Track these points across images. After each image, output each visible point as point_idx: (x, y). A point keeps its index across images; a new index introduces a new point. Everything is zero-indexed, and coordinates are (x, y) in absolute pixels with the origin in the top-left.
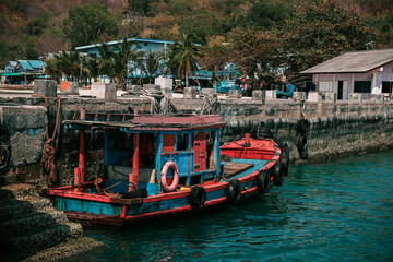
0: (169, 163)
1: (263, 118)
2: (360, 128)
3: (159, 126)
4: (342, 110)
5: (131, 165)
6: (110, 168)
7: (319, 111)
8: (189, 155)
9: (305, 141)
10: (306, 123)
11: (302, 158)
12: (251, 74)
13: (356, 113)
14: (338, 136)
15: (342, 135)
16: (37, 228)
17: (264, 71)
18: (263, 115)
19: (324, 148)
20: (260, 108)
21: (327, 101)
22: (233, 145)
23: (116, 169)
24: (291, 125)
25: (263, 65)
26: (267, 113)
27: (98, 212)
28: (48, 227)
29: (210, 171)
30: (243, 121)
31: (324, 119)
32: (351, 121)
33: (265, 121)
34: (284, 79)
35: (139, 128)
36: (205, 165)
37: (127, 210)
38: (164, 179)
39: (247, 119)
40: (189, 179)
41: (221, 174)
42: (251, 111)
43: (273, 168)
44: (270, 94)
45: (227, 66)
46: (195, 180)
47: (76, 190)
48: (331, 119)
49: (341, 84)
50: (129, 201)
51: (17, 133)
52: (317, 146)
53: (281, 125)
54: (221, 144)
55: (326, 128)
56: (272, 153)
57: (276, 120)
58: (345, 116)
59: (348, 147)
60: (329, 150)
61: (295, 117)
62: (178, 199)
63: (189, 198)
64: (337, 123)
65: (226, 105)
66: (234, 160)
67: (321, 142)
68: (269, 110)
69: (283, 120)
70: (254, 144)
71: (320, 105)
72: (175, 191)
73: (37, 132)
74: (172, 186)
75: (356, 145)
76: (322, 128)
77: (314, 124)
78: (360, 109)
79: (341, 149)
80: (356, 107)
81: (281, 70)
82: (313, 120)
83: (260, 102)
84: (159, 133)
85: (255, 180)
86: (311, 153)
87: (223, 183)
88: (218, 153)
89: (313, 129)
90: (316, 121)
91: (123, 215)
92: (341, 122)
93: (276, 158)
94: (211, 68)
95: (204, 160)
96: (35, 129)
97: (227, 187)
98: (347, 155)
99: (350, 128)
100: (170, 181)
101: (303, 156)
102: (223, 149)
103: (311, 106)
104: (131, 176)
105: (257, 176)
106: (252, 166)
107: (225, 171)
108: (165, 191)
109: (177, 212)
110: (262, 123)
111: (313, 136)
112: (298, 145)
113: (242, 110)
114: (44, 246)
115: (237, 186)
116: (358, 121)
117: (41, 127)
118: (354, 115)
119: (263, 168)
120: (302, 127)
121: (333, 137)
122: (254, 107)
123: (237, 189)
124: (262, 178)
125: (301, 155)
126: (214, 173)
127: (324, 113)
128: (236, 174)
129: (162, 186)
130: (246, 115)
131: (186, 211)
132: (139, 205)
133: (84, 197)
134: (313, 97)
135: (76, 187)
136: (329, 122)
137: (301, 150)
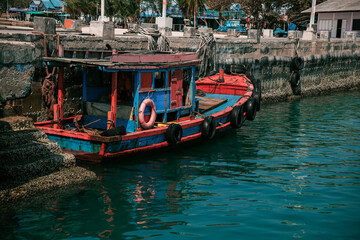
0: (147, 101)
1: (258, 56)
2: (353, 64)
3: (136, 64)
4: (336, 48)
5: (109, 102)
6: (89, 104)
7: (313, 49)
8: (166, 92)
9: (298, 78)
10: (300, 60)
11: (294, 93)
12: (256, 14)
13: (350, 51)
14: (331, 73)
15: (335, 71)
16: (31, 157)
17: (268, 11)
18: (257, 53)
19: (316, 84)
20: (255, 47)
21: (321, 39)
22: (207, 80)
23: (95, 105)
24: (285, 63)
25: (268, 5)
26: (261, 52)
27: (78, 149)
28: (42, 157)
29: (186, 107)
30: (239, 59)
31: (318, 56)
32: (344, 58)
33: (259, 58)
34: (286, 18)
35: (117, 67)
36: (181, 102)
37: (106, 148)
38: (141, 116)
39: (242, 57)
40: (165, 116)
41: (196, 110)
42: (246, 49)
43: (246, 103)
44: (267, 33)
45: (233, 6)
46: (172, 116)
47: (55, 126)
48: (325, 57)
49: (340, 23)
50: (107, 139)
51: (5, 68)
52: (309, 83)
53: (275, 63)
54: (196, 79)
55: (320, 65)
56: (246, 89)
57: (271, 58)
58: (339, 53)
59: (340, 83)
60: (321, 86)
61: (288, 55)
62: (155, 136)
63: (166, 134)
64: (331, 60)
65: (222, 43)
66: (208, 95)
67: (314, 78)
68: (263, 48)
69: (278, 58)
70: (228, 79)
71: (314, 43)
72: (153, 128)
73: (25, 67)
74: (150, 123)
75: (348, 80)
76: (316, 65)
77: (308, 61)
78: (354, 47)
79: (333, 85)
80: (350, 45)
81: (283, 10)
82: (307, 57)
83: (255, 41)
84: (137, 71)
85: (229, 116)
86: (304, 89)
87: (198, 119)
88: (194, 89)
89: (307, 66)
90: (310, 58)
91: (102, 153)
92: (334, 59)
93: (249, 93)
94: (218, 9)
95: (180, 97)
96: (22, 64)
97: (202, 123)
98: (339, 90)
99: (343, 65)
100: (147, 118)
101: (296, 92)
102: (198, 84)
103: (306, 44)
104: (110, 113)
105: (231, 112)
106: (226, 101)
107: (200, 107)
108: (143, 128)
109: (155, 149)
110: (257, 61)
111: (306, 73)
112: (291, 82)
113: (237, 48)
114: (38, 174)
115: (213, 122)
116: (352, 58)
117: (29, 63)
118: (348, 52)
119: (237, 104)
120: (296, 65)
121: (326, 74)
122: (249, 45)
123: (212, 125)
124: (236, 113)
125: (294, 91)
126: (190, 109)
127: (318, 51)
128: (210, 109)
129: (140, 123)
130: (241, 53)
131: (163, 147)
132: (118, 143)
133: (64, 134)
134: (307, 35)
135: (55, 123)
136: (322, 59)
137: (294, 86)
